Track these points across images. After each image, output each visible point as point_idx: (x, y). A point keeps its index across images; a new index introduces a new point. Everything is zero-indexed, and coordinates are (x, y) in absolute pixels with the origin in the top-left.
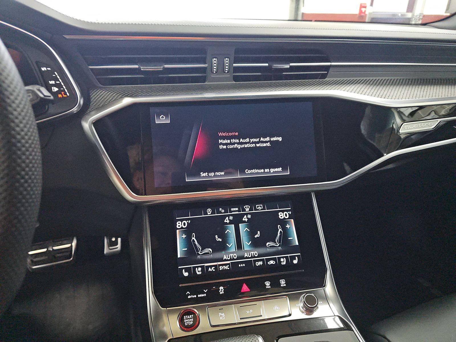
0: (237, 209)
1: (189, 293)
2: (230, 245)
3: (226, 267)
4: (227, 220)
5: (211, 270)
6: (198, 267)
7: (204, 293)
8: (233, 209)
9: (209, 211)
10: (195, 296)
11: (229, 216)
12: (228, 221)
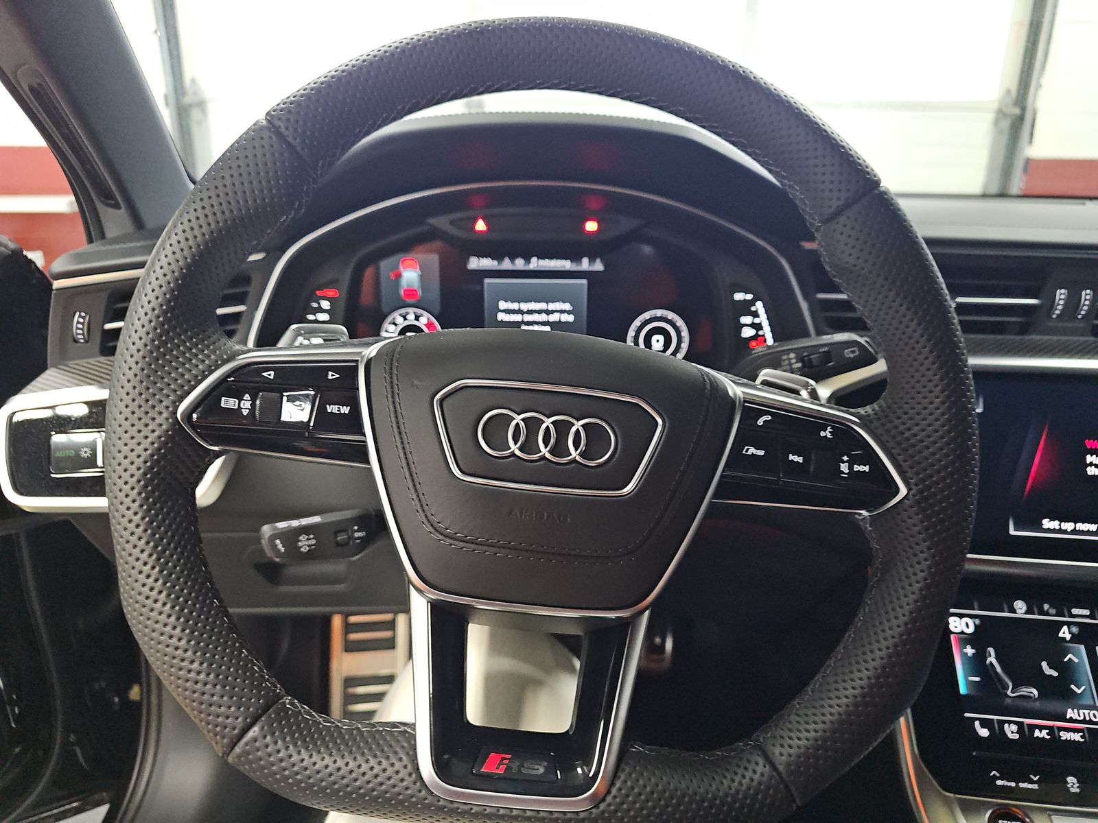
0: (1086, 612)
1: (998, 775)
2: (1079, 689)
3: (1077, 737)
4: (1065, 633)
5: (1041, 736)
6: (1010, 722)
7: (1032, 782)
8: (1075, 611)
9: (1020, 606)
10: (1013, 784)
11: (1069, 624)
12: (1068, 637)
